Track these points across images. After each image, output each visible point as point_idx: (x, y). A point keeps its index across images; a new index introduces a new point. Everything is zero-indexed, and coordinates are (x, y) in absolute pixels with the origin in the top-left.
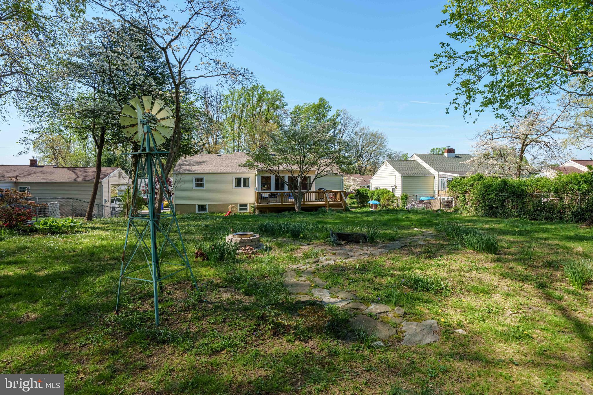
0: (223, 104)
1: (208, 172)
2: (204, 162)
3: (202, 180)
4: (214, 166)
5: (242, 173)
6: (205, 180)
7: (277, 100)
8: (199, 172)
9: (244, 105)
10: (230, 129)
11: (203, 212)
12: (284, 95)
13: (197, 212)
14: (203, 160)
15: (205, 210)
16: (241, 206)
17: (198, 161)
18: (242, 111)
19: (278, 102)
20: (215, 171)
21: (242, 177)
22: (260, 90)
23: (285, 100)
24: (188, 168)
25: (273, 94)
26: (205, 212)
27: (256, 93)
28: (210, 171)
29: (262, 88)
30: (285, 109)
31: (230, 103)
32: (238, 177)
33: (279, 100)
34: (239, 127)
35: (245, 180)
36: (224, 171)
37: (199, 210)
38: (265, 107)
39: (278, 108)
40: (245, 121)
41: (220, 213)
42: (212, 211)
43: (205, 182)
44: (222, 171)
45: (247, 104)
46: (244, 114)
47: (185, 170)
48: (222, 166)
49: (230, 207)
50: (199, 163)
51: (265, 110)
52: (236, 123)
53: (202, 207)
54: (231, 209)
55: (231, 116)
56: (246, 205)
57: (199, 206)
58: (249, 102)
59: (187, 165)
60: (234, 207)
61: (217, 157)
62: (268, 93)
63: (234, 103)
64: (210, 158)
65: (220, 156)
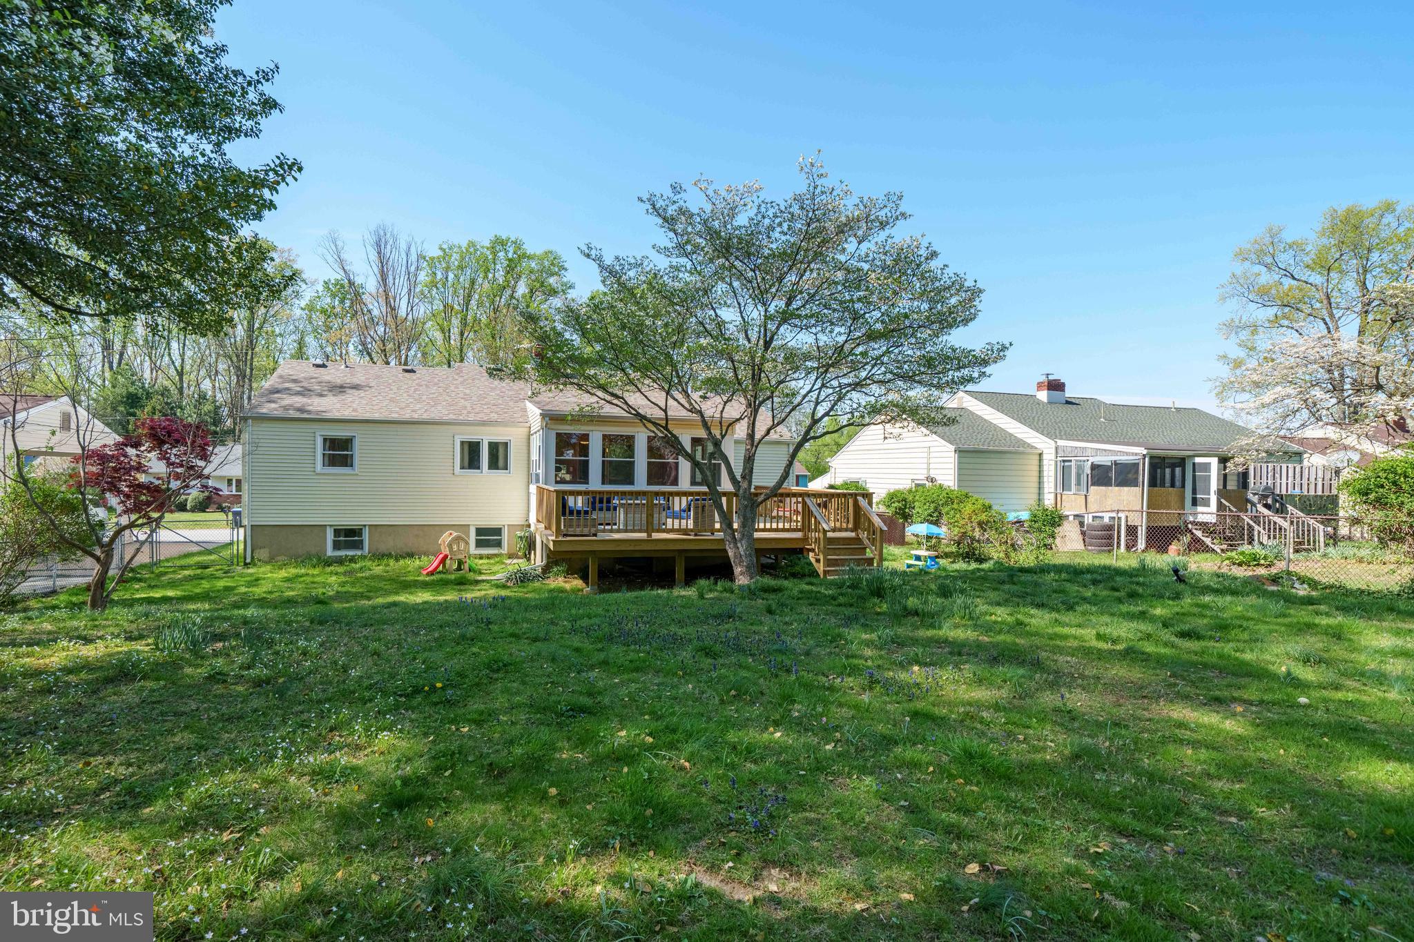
0: (423, 277)
1: (368, 416)
2: (356, 387)
3: (346, 443)
4: (392, 400)
5: (484, 423)
6: (357, 444)
7: (552, 274)
8: (336, 415)
9: (473, 282)
10: (438, 335)
11: (350, 553)
12: (566, 265)
13: (330, 552)
14: (356, 381)
15: (358, 545)
16: (480, 531)
17: (339, 382)
18: (470, 296)
19: (552, 280)
20: (395, 416)
21: (486, 437)
22: (511, 250)
23: (569, 277)
24: (298, 401)
25: (541, 259)
26: (359, 553)
27: (501, 254)
28: (377, 416)
29: (518, 245)
30: (569, 296)
31: (439, 276)
32: (473, 438)
33: (556, 274)
34: (462, 334)
35: (494, 447)
36: (425, 417)
37: (337, 546)
38: (522, 289)
39: (553, 292)
40: (476, 320)
41: (411, 555)
42: (383, 548)
43: (358, 452)
44: (416, 416)
45: (480, 280)
46: (473, 303)
47: (286, 408)
48: (419, 401)
49: (446, 538)
50: (339, 389)
51: (524, 296)
52: (456, 322)
53: (349, 536)
54: (450, 546)
55: (442, 308)
56: (498, 531)
57: (337, 532)
58: (486, 277)
59: (298, 393)
60: (458, 539)
61: (402, 375)
62: (530, 257)
63: (451, 276)
64: (378, 377)
65: (412, 371)
